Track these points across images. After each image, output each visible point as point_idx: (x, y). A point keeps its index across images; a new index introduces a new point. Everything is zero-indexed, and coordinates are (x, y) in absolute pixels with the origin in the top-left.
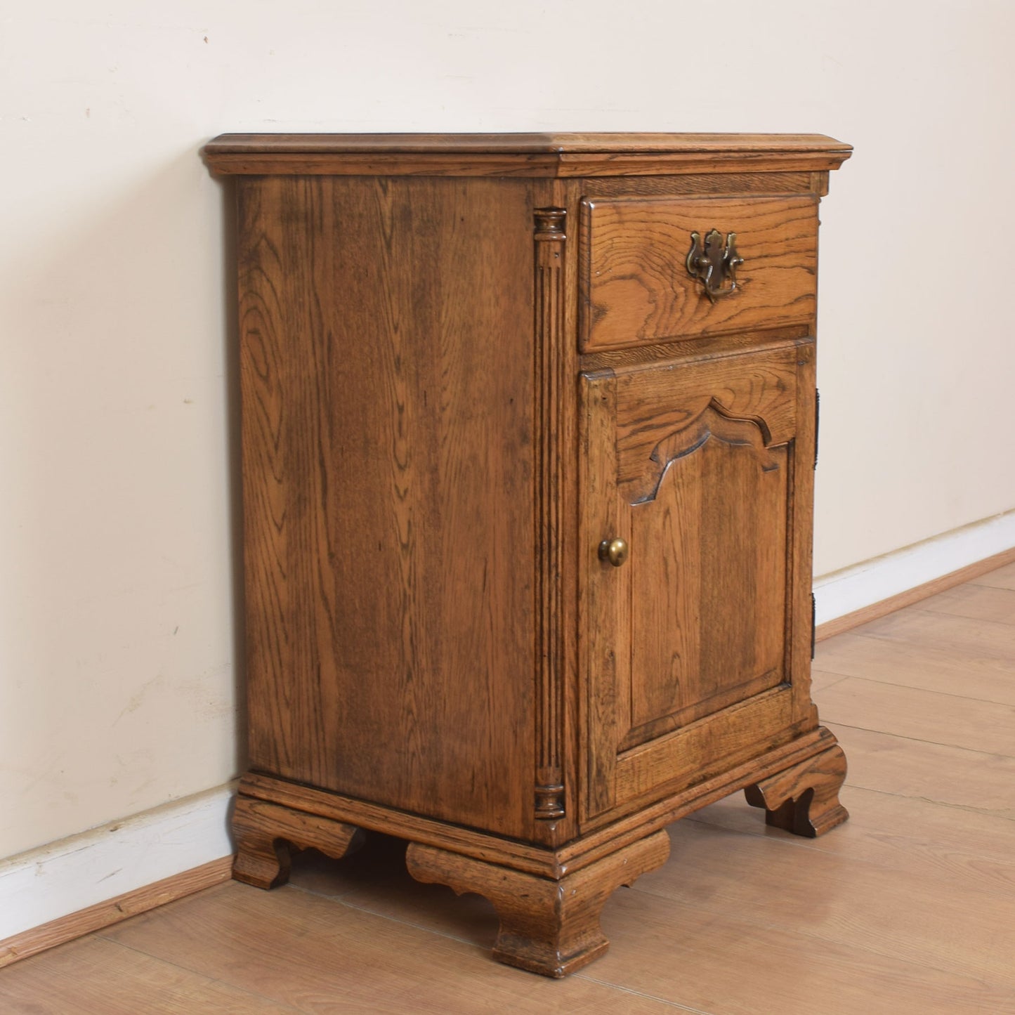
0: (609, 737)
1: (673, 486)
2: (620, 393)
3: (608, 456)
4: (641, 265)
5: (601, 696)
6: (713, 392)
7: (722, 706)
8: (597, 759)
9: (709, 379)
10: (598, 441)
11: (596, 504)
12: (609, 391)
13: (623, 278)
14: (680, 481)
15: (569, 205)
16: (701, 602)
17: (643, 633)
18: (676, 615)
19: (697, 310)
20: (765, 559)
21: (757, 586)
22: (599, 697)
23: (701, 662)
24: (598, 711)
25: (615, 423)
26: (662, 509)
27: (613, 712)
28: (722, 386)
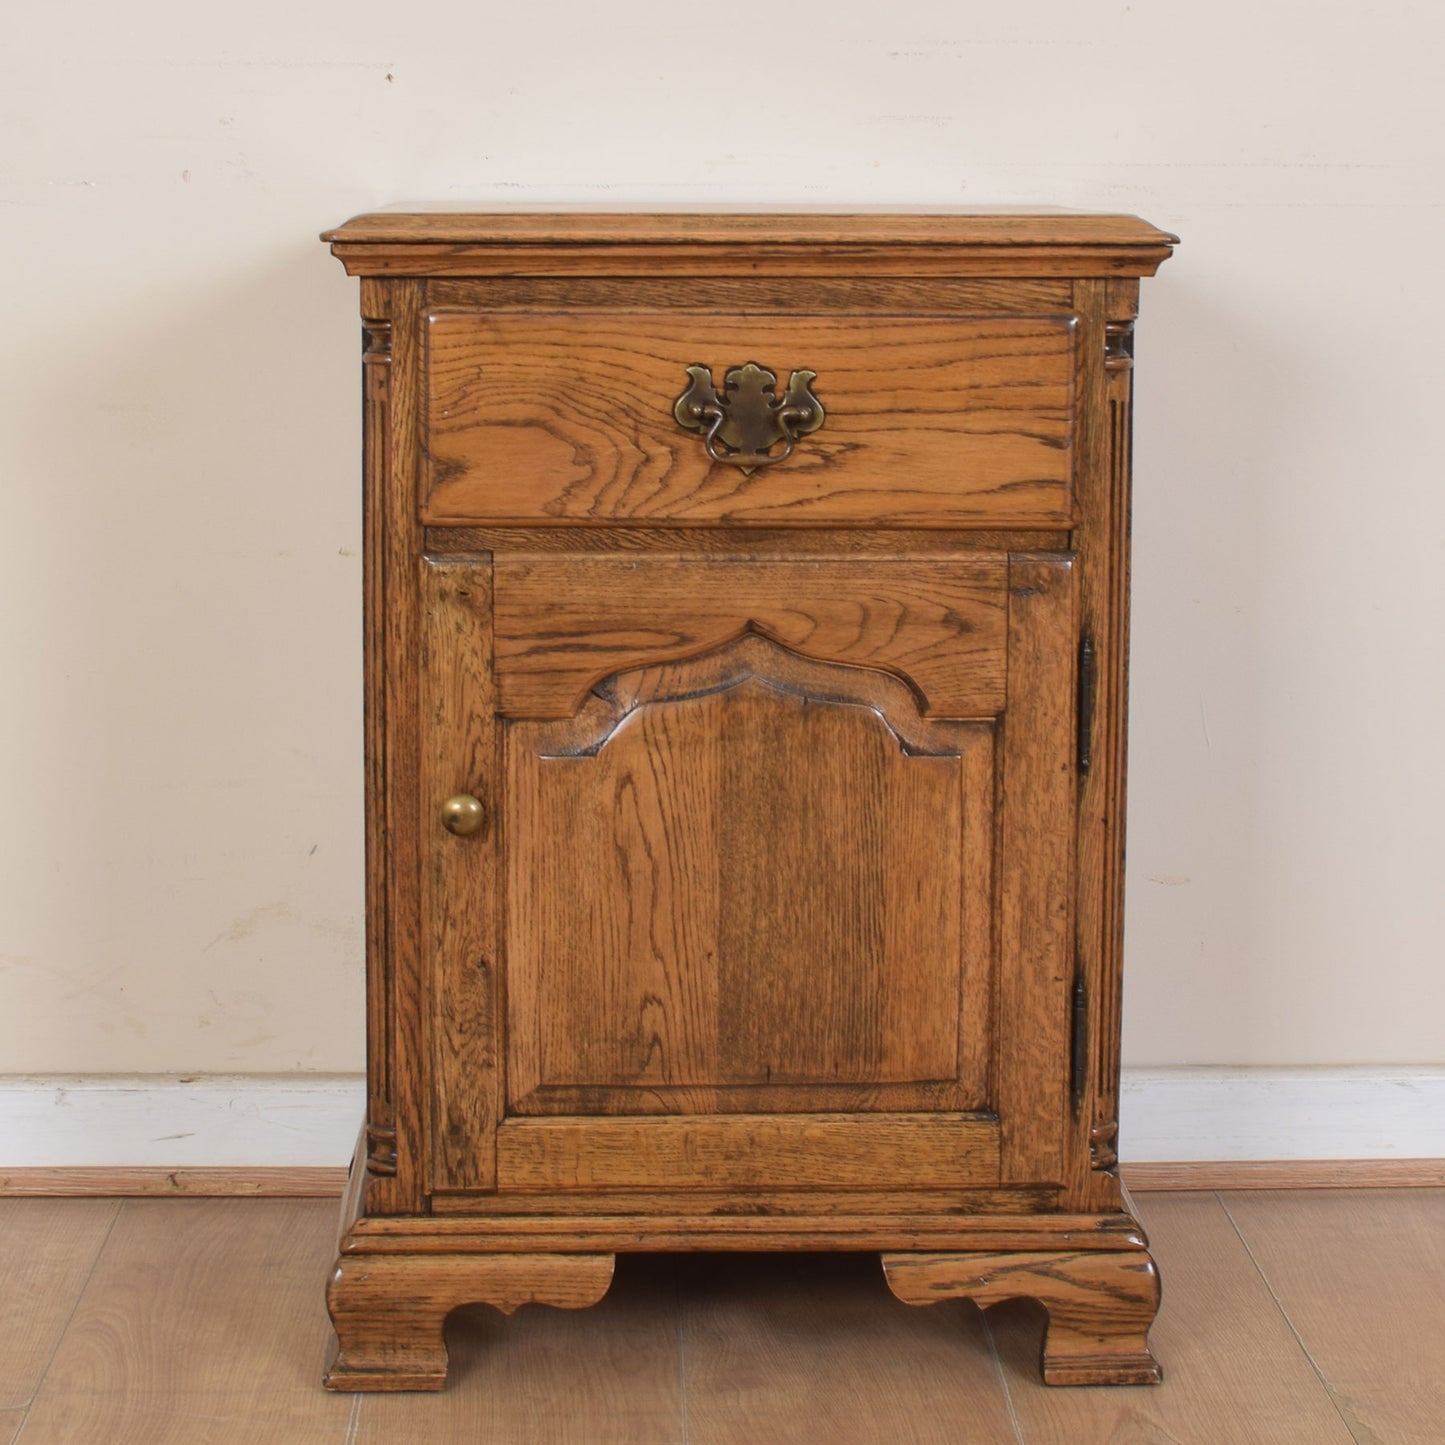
0: (479, 1083)
1: (643, 743)
2: (500, 589)
3: (475, 676)
4: (552, 408)
5: (458, 1019)
6: (752, 614)
7: (800, 1108)
8: (449, 1110)
9: (742, 591)
10: (451, 653)
11: (445, 742)
12: (474, 583)
13: (508, 424)
14: (661, 737)
15: (395, 315)
16: (721, 932)
17: (565, 951)
18: (652, 937)
19: (705, 483)
20: (912, 898)
21: (889, 937)
22: (453, 1019)
23: (722, 1024)
24: (450, 1040)
25: (490, 630)
26: (613, 773)
27: (488, 1049)
28: (778, 605)
